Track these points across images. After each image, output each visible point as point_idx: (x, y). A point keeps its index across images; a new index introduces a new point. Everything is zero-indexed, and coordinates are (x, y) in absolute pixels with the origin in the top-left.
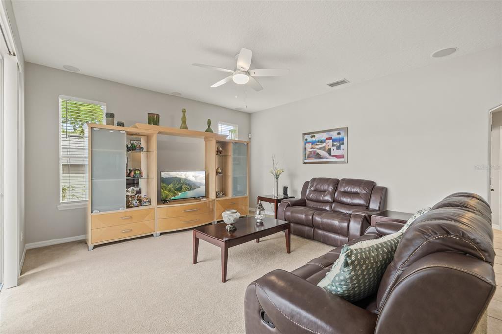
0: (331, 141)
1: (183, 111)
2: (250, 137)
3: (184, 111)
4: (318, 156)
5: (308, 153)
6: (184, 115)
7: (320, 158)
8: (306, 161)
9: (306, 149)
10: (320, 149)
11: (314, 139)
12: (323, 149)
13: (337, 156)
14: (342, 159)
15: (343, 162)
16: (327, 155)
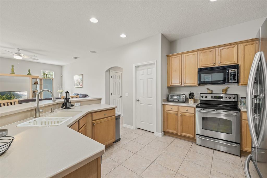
2: (62, 76)
3: (12, 66)
5: (75, 84)
6: (13, 68)
9: (74, 82)
10: (77, 82)
13: (81, 85)
14: (82, 86)
15: (82, 87)
16: (79, 84)
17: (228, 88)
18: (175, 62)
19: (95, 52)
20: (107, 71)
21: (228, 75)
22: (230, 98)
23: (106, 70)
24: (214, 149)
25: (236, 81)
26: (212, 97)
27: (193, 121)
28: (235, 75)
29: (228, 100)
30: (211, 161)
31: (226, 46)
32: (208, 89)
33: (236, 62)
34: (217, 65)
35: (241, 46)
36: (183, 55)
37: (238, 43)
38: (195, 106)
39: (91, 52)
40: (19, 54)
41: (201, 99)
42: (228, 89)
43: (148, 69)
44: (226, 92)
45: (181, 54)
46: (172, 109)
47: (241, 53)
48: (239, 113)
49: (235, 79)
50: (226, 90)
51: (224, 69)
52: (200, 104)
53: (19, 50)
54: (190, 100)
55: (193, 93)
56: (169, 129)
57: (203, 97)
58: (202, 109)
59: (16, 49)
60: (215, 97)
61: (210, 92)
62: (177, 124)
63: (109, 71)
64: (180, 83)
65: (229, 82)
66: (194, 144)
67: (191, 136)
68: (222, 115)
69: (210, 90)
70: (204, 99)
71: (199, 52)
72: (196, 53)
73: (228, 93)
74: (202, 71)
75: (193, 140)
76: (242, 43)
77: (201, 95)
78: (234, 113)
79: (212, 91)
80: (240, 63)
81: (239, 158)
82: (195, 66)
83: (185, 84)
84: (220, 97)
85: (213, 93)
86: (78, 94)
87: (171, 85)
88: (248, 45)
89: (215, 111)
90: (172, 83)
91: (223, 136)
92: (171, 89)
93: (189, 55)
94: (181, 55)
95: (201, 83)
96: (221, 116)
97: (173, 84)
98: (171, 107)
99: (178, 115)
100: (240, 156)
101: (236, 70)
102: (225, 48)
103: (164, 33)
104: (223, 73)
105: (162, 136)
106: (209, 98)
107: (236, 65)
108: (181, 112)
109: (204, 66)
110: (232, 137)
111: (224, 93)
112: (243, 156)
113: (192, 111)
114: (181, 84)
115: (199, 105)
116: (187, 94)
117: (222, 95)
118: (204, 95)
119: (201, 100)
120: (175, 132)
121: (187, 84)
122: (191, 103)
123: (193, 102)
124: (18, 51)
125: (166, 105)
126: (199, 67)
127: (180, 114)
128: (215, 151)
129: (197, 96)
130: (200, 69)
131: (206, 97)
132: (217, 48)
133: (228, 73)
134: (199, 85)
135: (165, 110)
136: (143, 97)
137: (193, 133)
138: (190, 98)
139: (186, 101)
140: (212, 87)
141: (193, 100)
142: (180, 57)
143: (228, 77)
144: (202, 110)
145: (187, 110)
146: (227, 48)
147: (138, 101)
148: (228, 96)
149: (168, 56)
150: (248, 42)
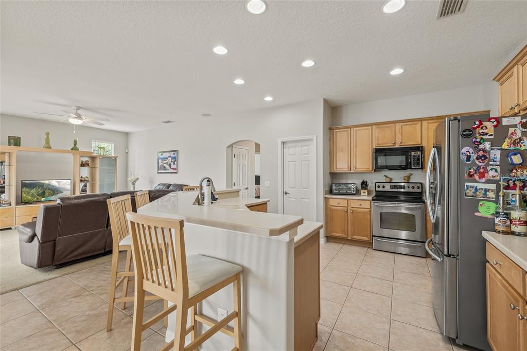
0: (170, 158)
1: (46, 134)
2: (127, 151)
3: (48, 134)
4: (165, 168)
5: (160, 166)
6: (48, 137)
7: (166, 170)
8: (159, 171)
9: (158, 163)
10: (166, 163)
11: (163, 156)
12: (167, 163)
13: (173, 169)
14: (176, 171)
15: (176, 173)
16: (169, 168)
17: (411, 174)
18: (341, 137)
19: (209, 115)
20: (228, 147)
21: (411, 158)
22: (413, 188)
23: (228, 145)
24: (395, 253)
25: (420, 167)
26: (392, 187)
27: (369, 219)
28: (418, 159)
29: (411, 190)
30: (393, 262)
31: (408, 122)
32: (385, 176)
33: (420, 143)
34: (397, 146)
35: (425, 123)
36: (352, 129)
37: (421, 120)
38: (370, 198)
39: (202, 115)
40: (79, 117)
41: (377, 189)
42: (411, 177)
43: (302, 146)
44: (408, 180)
45: (350, 127)
46: (339, 203)
47: (425, 132)
48: (423, 205)
49: (418, 164)
50: (409, 177)
51: (405, 151)
52: (376, 196)
53: (79, 108)
54: (362, 191)
55: (367, 182)
56: (334, 232)
57: (379, 187)
58: (380, 202)
59: (74, 107)
60: (395, 187)
61: (388, 180)
62: (346, 224)
63: (231, 147)
64: (348, 167)
65: (412, 167)
66: (370, 250)
67: (365, 238)
68: (403, 208)
69: (388, 178)
70: (381, 189)
71: (374, 127)
72: (370, 127)
73: (411, 181)
74: (379, 152)
75: (368, 244)
76: (425, 120)
77: (377, 184)
78: (419, 205)
79: (391, 179)
80: (424, 144)
81: (424, 259)
82: (369, 145)
83: (356, 169)
84: (401, 187)
85: (393, 181)
86: (170, 185)
87: (335, 170)
88: (433, 123)
89: (396, 204)
90: (337, 167)
91: (403, 234)
92: (334, 175)
93: (362, 130)
94: (349, 129)
95: (377, 168)
96: (401, 210)
97: (338, 169)
98: (337, 201)
99: (347, 212)
100: (426, 258)
101: (419, 153)
102: (407, 125)
103: (327, 97)
104: (405, 156)
105: (325, 243)
106: (388, 188)
107: (419, 147)
108: (352, 208)
109: (381, 145)
110: (417, 235)
111: (406, 181)
112: (428, 257)
113: (367, 205)
114: (350, 169)
115: (375, 198)
116: (358, 183)
117: (402, 184)
118: (381, 185)
119: (376, 191)
120: (343, 235)
121: (358, 169)
122: (364, 195)
123: (366, 194)
124: (77, 110)
125: (331, 198)
126: (374, 147)
127: (351, 210)
128: (396, 255)
129: (371, 186)
130: (376, 149)
131: (384, 187)
132: (397, 123)
133: (411, 156)
134: (375, 171)
135: (329, 207)
136: (294, 188)
137: (369, 234)
138: (363, 188)
139: (358, 193)
140: (391, 174)
141: (366, 191)
142: (348, 131)
143: (411, 161)
144: (380, 204)
145: (360, 205)
146: (409, 125)
147: (286, 194)
148: (411, 185)
149: (331, 129)
150: (432, 120)
